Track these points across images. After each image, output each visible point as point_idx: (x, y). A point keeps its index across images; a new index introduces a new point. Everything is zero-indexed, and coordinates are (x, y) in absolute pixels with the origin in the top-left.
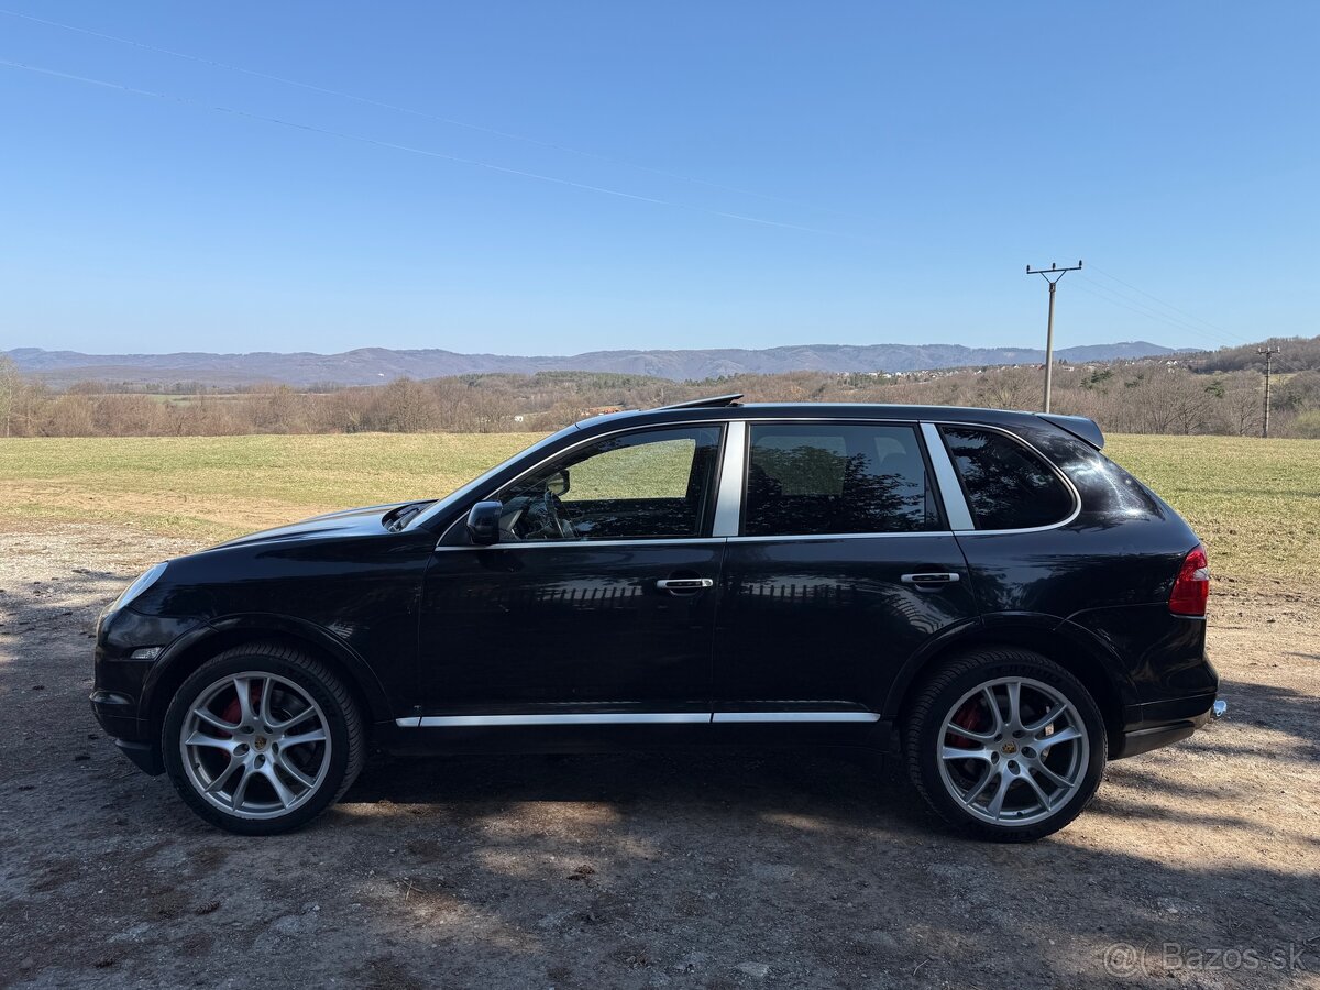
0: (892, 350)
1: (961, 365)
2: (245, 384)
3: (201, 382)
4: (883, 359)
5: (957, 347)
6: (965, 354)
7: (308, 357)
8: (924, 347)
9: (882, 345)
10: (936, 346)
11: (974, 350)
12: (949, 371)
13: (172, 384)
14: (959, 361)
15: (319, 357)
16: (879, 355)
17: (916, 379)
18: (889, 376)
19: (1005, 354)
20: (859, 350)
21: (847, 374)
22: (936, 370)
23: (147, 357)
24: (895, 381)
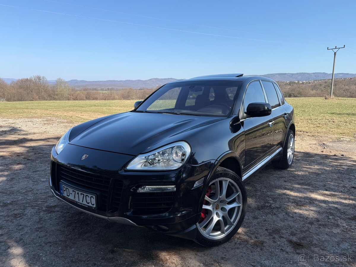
0: (303, 74)
1: (324, 78)
2: (124, 88)
3: (114, 88)
4: (300, 77)
5: (324, 73)
6: (326, 75)
7: (139, 81)
8: (313, 73)
9: (300, 73)
10: (317, 73)
11: (329, 74)
12: (320, 80)
13: (107, 88)
14: (324, 77)
15: (142, 81)
16: (299, 76)
17: (309, 83)
18: (301, 82)
19: (339, 75)
20: (293, 74)
21: (288, 82)
22: (316, 80)
23: (101, 81)
24: (303, 83)
